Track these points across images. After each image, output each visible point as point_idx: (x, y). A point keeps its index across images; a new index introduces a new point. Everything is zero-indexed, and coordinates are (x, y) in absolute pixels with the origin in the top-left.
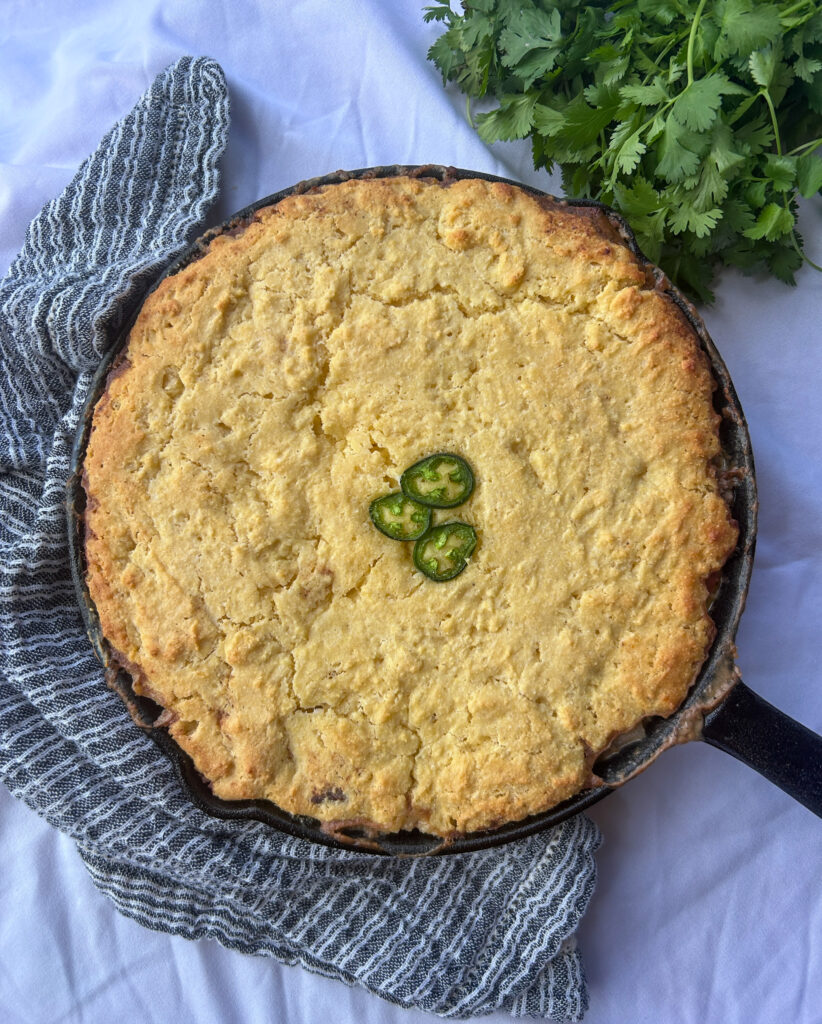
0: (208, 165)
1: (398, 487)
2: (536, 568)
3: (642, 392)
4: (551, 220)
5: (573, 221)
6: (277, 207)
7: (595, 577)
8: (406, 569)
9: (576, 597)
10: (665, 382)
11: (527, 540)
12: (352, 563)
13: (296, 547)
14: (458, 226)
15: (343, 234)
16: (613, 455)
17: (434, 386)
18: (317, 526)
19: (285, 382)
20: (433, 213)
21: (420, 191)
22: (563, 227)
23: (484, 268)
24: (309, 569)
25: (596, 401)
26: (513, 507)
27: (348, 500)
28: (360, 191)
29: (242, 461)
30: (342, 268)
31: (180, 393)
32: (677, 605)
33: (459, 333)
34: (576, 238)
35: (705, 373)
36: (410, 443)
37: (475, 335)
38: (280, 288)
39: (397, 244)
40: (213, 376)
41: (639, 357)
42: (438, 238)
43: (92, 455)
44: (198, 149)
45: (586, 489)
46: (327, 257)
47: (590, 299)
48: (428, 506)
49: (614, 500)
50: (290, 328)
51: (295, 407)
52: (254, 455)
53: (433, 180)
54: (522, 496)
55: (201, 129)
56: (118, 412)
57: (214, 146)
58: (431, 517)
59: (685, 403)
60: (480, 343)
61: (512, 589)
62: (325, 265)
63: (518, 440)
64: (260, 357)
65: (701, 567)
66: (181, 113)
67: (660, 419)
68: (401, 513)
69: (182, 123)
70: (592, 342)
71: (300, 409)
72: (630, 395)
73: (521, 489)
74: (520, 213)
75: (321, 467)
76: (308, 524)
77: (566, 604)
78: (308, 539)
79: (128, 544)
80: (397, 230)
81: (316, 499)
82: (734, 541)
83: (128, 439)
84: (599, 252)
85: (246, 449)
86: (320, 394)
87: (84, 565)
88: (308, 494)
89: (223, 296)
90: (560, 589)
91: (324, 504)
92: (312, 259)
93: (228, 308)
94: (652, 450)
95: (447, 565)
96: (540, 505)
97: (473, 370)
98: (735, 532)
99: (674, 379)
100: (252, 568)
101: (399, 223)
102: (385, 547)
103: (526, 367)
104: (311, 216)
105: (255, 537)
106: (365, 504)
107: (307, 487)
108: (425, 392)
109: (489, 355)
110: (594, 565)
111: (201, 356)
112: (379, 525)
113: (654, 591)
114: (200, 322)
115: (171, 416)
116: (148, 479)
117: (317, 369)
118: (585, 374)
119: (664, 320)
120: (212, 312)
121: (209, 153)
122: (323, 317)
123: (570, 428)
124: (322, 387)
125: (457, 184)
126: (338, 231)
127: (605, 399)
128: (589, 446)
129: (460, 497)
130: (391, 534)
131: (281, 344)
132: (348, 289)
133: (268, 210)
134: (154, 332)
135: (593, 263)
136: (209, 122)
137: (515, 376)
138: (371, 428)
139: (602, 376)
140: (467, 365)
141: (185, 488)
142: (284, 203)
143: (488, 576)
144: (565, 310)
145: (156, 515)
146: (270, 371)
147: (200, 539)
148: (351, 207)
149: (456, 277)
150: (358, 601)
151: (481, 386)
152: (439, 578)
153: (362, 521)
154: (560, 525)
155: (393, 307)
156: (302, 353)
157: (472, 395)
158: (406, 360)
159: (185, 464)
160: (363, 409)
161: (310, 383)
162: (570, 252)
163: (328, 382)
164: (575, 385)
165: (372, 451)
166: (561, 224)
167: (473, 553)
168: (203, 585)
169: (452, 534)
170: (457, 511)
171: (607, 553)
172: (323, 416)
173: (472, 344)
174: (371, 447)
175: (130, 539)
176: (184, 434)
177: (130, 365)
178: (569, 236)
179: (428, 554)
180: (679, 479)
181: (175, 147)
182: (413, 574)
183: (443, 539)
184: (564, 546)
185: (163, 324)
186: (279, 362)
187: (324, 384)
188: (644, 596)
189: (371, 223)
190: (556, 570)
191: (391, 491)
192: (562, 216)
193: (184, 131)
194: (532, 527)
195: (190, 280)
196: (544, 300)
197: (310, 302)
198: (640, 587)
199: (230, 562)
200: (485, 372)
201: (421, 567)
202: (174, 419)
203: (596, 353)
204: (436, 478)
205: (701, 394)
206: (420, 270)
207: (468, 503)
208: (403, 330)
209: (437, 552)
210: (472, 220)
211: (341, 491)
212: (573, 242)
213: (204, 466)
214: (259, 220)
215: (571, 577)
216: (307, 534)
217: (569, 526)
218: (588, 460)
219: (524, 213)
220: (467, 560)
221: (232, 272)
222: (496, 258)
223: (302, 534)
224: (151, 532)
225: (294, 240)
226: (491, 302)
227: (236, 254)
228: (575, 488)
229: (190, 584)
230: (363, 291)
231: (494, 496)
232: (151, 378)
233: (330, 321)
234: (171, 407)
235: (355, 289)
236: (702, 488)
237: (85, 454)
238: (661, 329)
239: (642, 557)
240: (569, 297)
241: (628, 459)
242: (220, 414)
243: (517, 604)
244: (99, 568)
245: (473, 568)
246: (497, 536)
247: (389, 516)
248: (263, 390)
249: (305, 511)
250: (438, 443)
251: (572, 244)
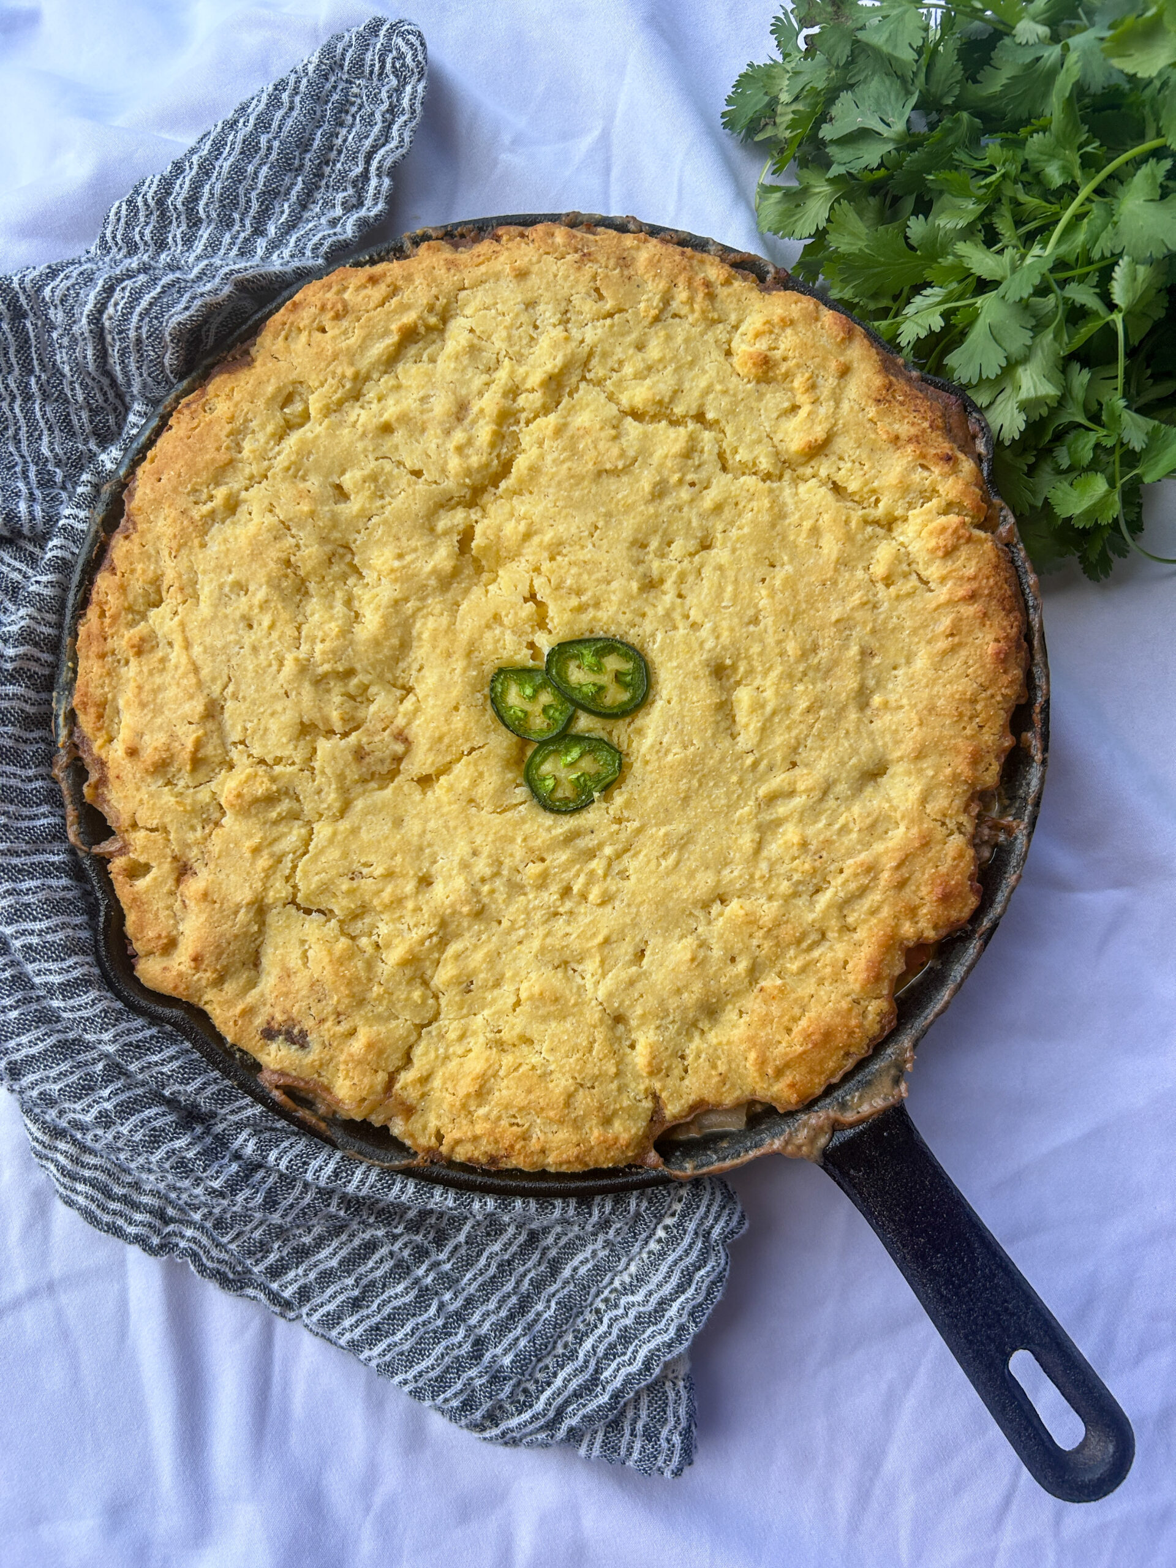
0: (378, 169)
1: (542, 664)
2: (684, 842)
3: (921, 662)
4: (889, 387)
5: (918, 401)
6: (528, 231)
7: (758, 884)
8: (510, 776)
9: (722, 902)
10: (956, 664)
11: (686, 800)
12: (440, 739)
13: (373, 690)
14: (762, 345)
15: (601, 297)
16: (847, 733)
17: (644, 546)
18: (413, 672)
19: (446, 463)
20: (733, 318)
21: (727, 282)
22: (902, 404)
23: (775, 415)
24: (380, 726)
25: (854, 650)
26: (685, 747)
27: (469, 654)
28: (647, 252)
29: (347, 547)
30: (582, 341)
31: (302, 425)
32: (855, 966)
33: (706, 488)
34: (913, 424)
35: (1017, 672)
36: (581, 609)
37: (726, 499)
38: (489, 337)
39: (669, 338)
40: (352, 418)
41: (935, 615)
42: (728, 353)
43: (153, 461)
44: (368, 143)
45: (794, 765)
46: (568, 321)
47: (899, 512)
48: (572, 701)
49: (825, 793)
50: (481, 394)
51: (446, 503)
52: (365, 544)
53: (753, 276)
54: (702, 739)
55: (378, 117)
56: (208, 417)
57: (392, 145)
58: (571, 719)
59: (974, 701)
60: (727, 513)
61: (641, 857)
62: (561, 328)
63: (728, 662)
64: (425, 417)
65: (908, 929)
66: (355, 90)
67: (931, 709)
68: (533, 698)
69: (353, 104)
70: (879, 570)
71: (453, 508)
72: (903, 661)
73: (706, 730)
74: (851, 362)
75: (449, 596)
76: (403, 665)
77: (706, 906)
78: (394, 686)
79: (153, 597)
80: (677, 320)
81: (425, 636)
82: (966, 913)
83: (208, 457)
84: (936, 455)
85: (359, 532)
86: (487, 498)
87: (84, 603)
88: (418, 625)
89: (409, 318)
90: (705, 881)
91: (434, 647)
92: (548, 314)
93: (410, 336)
94: (903, 746)
95: (565, 791)
96: (722, 760)
97: (705, 545)
98: (973, 902)
99: (971, 662)
100: (303, 693)
101: (682, 313)
102: (493, 736)
103: (777, 569)
104: (569, 257)
105: (324, 653)
106: (489, 668)
107: (420, 614)
108: (629, 549)
109: (734, 533)
110: (764, 866)
111: (348, 385)
112: (496, 702)
113: (831, 935)
114: (364, 340)
115: (277, 449)
116: (213, 520)
117: (496, 462)
118: (852, 609)
119: (988, 578)
120: (387, 333)
121: (382, 152)
122: (531, 396)
123: (805, 674)
124: (493, 490)
125: (782, 293)
126: (597, 290)
127: (866, 653)
128: (821, 707)
129: (619, 706)
130: (508, 722)
131: (460, 411)
132: (579, 371)
133: (514, 230)
134: (300, 330)
135: (923, 466)
136: (391, 110)
137: (759, 576)
138: (537, 570)
139: (875, 621)
140: (699, 535)
141: (256, 553)
142: (540, 227)
143: (615, 827)
144: (860, 513)
145: (205, 572)
146: (431, 440)
147: (251, 627)
148: (627, 266)
149: (732, 412)
150: (429, 793)
151: (706, 572)
152: (550, 805)
153: (475, 690)
154: (739, 797)
155: (630, 419)
156: (484, 432)
157: (691, 579)
158: (620, 496)
159: (270, 519)
160: (536, 540)
161: (479, 476)
162: (897, 438)
163: (503, 485)
164: (834, 619)
165: (526, 600)
166: (901, 398)
167: (608, 788)
168: (231, 688)
169: (590, 752)
170: (609, 724)
171: (787, 860)
172: (478, 529)
173: (718, 509)
174: (527, 595)
175: (158, 591)
176: (284, 480)
177: (250, 364)
178: (904, 417)
179: (547, 767)
180: (924, 800)
181: (337, 135)
182: (518, 786)
183: (575, 753)
184: (733, 828)
185: (315, 325)
186: (448, 433)
187: (497, 487)
188: (814, 937)
189: (645, 297)
190: (710, 855)
191: (531, 663)
192: (907, 389)
193: (354, 116)
194: (700, 785)
195: (373, 280)
196: (837, 489)
197: (522, 370)
198: (814, 921)
199: (279, 671)
200: (720, 554)
201: (531, 782)
202: (279, 453)
203: (880, 586)
204: (599, 669)
205: (999, 698)
206: (687, 386)
207: (628, 720)
208: (631, 453)
209: (560, 769)
210: (782, 347)
211: (464, 638)
212: (906, 427)
213: (294, 531)
214: (498, 239)
215: (726, 872)
216: (396, 678)
217: (751, 803)
218: (812, 726)
219: (855, 365)
220: (596, 795)
221: (434, 291)
222: (795, 408)
223: (389, 676)
224: (190, 591)
225: (534, 280)
226: (765, 464)
227: (449, 269)
228: (779, 756)
229: (214, 680)
230: (599, 383)
231: (665, 724)
232: (270, 389)
233: (538, 404)
234: (281, 438)
235: (588, 376)
236: (952, 824)
237: (144, 458)
238: (980, 587)
239: (833, 883)
240: (873, 499)
241: (866, 746)
242: (343, 472)
243: (639, 880)
244: (103, 614)
245: (599, 808)
246: (650, 778)
247: (515, 697)
248: (412, 461)
249: (405, 646)
250: (619, 624)
251: (904, 429)
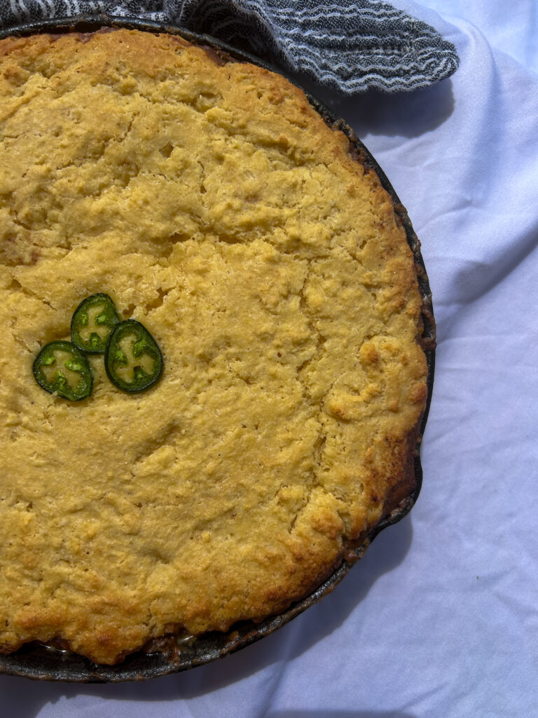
1: (124, 318)
2: (54, 464)
3: (244, 549)
4: (398, 441)
5: (400, 463)
6: (380, 187)
7: (50, 523)
8: (43, 334)
9: (30, 506)
10: (253, 571)
11: (80, 451)
12: (45, 281)
13: (57, 226)
14: (384, 354)
15: (362, 247)
16: (176, 528)
17: (229, 345)
18: (80, 246)
19: (218, 203)
20: (390, 330)
21: (410, 316)
22: (393, 454)
23: (346, 382)
24: (35, 241)
25: (229, 505)
26: (114, 433)
27: (106, 272)
28: (402, 258)
29: (138, 170)
30: (331, 249)
31: (198, 110)
32: (29, 611)
33: (282, 364)
34: (384, 467)
35: (268, 609)
36: (170, 326)
37: (281, 379)
38: (306, 193)
39: (359, 298)
40: (217, 137)
41: (276, 542)
42: (369, 337)
43: (131, 34)
45: (140, 506)
46: (339, 235)
47: (327, 486)
48: (108, 350)
49: (130, 534)
50: (269, 204)
51: (194, 214)
52: (145, 179)
53: (422, 329)
54: (124, 441)
56: (173, 53)
58: (96, 354)
59: (235, 593)
60: (273, 384)
61: (32, 442)
62: (332, 232)
63: (183, 431)
64: (238, 178)
65: (69, 631)
67: (217, 572)
68: (100, 324)
70: (285, 493)
71: (194, 221)
72: (239, 537)
73: (132, 440)
74: (402, 411)
75: (138, 243)
76: (82, 236)
77: (19, 498)
78: (67, 238)
79: (48, 71)
80: (373, 298)
81: (106, 240)
82: (102, 660)
83: (148, 63)
84: (373, 491)
85: (150, 172)
86: (211, 238)
87: (25, 34)
88: (111, 233)
89: (292, 141)
90: (36, 489)
91: (100, 249)
92: (336, 221)
93: (282, 146)
94: (186, 566)
95: (48, 372)
96: (119, 460)
97: (248, 381)
98: (110, 660)
99: (258, 579)
100: (30, 184)
101: (378, 299)
102: (63, 311)
103: (256, 431)
104: (375, 216)
105: (61, 184)
106: (105, 288)
107: (118, 231)
108: (222, 336)
109: (263, 394)
110: (64, 521)
111: (234, 125)
112: (87, 302)
113: (42, 584)
114: (265, 122)
115: (175, 101)
116: (112, 84)
117: (233, 232)
118: (253, 490)
119: (314, 562)
120: (277, 132)
122: (282, 235)
123: (200, 482)
124: (218, 237)
125: (421, 351)
126: (365, 242)
127: (231, 513)
128: (184, 503)
129: (120, 379)
130: (77, 316)
131: (253, 197)
132: (312, 255)
133: (376, 179)
134: (253, 83)
135: (362, 485)
137: (245, 422)
138: (181, 288)
139: (254, 507)
140: (253, 374)
141: (103, 118)
142: (385, 193)
143: (41, 415)
144: (314, 463)
145: (77, 93)
146: (228, 188)
147: (57, 135)
148: (388, 253)
149: (334, 357)
150: (9, 291)
151: (232, 390)
152: (37, 367)
153: (86, 286)
154: (100, 483)
155: (299, 299)
156: (246, 217)
157: (223, 382)
158: (250, 315)
159: (129, 116)
160: (199, 278)
161: (219, 226)
162: (371, 462)
163: (222, 244)
164: (242, 481)
165: (159, 290)
166: (396, 452)
167: (62, 398)
168: (10, 140)
169: (82, 376)
170: (105, 379)
171: (76, 533)
172: (190, 242)
173: (274, 377)
174: (163, 289)
175: (54, 72)
176: (157, 113)
177: (219, 65)
178: (385, 460)
179: (59, 354)
180: (157, 597)
182: (39, 342)
183: (76, 367)
184: (78, 489)
185: (260, 90)
186: (236, 196)
187: (220, 241)
188: (35, 574)
189: (375, 272)
190: (54, 484)
191: (120, 312)
192: (404, 452)
194: (95, 455)
195: (304, 110)
196: (321, 442)
197: (294, 221)
198: (45, 570)
199: (36, 164)
200: (247, 392)
201: (46, 349)
202: (172, 103)
203: (277, 499)
204: (138, 355)
205: (246, 607)
206: (335, 322)
207: (115, 389)
208: (279, 309)
209: (63, 364)
210: (389, 366)
211: (116, 264)
212: (380, 464)
213: (129, 134)
214: (365, 173)
215: (48, 499)
216: (71, 236)
217: (100, 492)
218: (169, 504)
219: (401, 415)
220: (55, 394)
221: (315, 149)
222: (357, 392)
223: (70, 231)
224: (62, 89)
225: (352, 203)
226: (313, 391)
227: (333, 151)
228: (140, 493)
229: (11, 127)
230: (311, 271)
231: (122, 413)
232: (208, 82)
233: (280, 241)
234: (183, 101)
235: (313, 262)
236: (152, 622)
237: (131, 29)
238: (307, 561)
239: (75, 569)
240: (327, 467)
241: (173, 543)
242: (180, 146)
243: (15, 448)
244: (22, 47)
245: (49, 400)
246: (84, 421)
247: (94, 312)
248: (208, 182)
249: (96, 231)
250: (172, 353)
251: (378, 463)
